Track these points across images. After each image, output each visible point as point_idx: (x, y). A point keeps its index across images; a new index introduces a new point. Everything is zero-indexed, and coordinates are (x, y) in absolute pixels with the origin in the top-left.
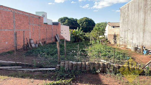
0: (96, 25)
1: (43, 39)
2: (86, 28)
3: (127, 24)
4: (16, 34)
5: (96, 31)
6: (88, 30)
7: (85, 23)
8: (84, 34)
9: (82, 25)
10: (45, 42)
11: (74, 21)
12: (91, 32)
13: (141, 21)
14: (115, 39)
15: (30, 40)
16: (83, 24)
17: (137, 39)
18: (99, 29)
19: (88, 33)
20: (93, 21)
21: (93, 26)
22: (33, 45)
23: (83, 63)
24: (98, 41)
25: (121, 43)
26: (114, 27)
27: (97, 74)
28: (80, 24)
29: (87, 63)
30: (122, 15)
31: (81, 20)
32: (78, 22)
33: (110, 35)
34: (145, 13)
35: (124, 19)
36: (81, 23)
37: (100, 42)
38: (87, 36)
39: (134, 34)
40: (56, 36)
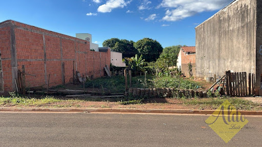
0: (163, 50)
1: (90, 72)
2: (148, 55)
3: (203, 49)
4: (63, 65)
5: (164, 59)
6: (152, 58)
7: (146, 47)
8: (147, 65)
9: (141, 51)
10: (92, 77)
11: (128, 44)
12: (155, 61)
13: (217, 46)
14: (191, 70)
15: (77, 72)
16: (143, 49)
17: (213, 68)
18: (168, 56)
19: (151, 63)
20: (159, 44)
21: (159, 51)
22: (81, 80)
23: (151, 89)
24: (167, 74)
25: (198, 75)
26: (189, 53)
27: (164, 98)
28: (139, 50)
29: (154, 89)
30: (198, 37)
31: (139, 43)
32: (135, 46)
33: (185, 64)
34: (220, 37)
35: (200, 43)
36: (140, 48)
37: (169, 74)
38: (150, 67)
39: (211, 62)
40: (105, 68)
